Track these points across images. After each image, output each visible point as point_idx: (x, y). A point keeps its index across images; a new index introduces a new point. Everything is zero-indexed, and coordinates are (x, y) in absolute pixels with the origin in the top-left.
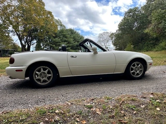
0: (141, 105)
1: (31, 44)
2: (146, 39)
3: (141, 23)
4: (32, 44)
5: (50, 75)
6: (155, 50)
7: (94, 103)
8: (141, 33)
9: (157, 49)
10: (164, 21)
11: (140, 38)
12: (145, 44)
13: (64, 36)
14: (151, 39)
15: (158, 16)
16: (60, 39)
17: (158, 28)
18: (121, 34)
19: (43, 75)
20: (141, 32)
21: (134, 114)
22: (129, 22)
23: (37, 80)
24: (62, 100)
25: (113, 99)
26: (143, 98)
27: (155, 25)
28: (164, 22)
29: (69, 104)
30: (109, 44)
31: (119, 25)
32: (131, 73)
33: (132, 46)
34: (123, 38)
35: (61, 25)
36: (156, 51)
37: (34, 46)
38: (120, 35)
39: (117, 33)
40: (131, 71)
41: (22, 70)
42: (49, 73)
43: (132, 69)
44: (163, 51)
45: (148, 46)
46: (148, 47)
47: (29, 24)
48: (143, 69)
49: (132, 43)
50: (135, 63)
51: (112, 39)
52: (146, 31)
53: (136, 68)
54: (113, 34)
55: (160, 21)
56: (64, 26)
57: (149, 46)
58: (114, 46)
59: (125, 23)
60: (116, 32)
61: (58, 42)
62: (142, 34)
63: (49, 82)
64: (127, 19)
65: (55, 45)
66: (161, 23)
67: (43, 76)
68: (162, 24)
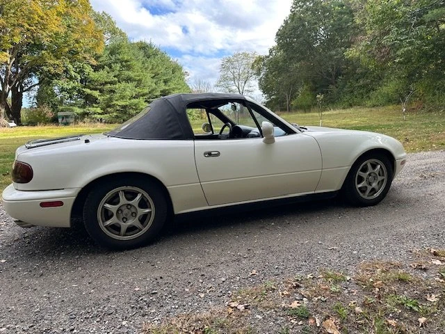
0: (428, 295)
1: (22, 88)
2: (347, 74)
3: (336, 30)
4: (27, 88)
5: (147, 211)
6: (369, 103)
7: (305, 299)
8: (335, 57)
9: (374, 101)
10: (396, 29)
11: (333, 70)
12: (344, 86)
13: (124, 63)
14: (361, 73)
15: (383, 12)
16: (112, 74)
17: (380, 46)
18: (285, 61)
19: (126, 211)
20: (335, 55)
21: (422, 326)
22: (304, 25)
23: (110, 229)
24: (208, 291)
25: (348, 278)
26: (421, 269)
27: (375, 38)
28: (397, 31)
29: (241, 307)
30: (250, 89)
31: (277, 35)
32: (358, 190)
33: (318, 96)
34: (288, 71)
35: (114, 32)
36: (374, 106)
37: (33, 95)
38: (280, 64)
39: (271, 57)
40: (358, 183)
41: (60, 204)
42: (143, 204)
43: (361, 179)
44: (391, 107)
45: (352, 92)
46: (353, 95)
47: (14, 25)
48: (385, 178)
49: (311, 84)
50: (368, 163)
51: (258, 74)
52: (352, 53)
53: (370, 175)
54: (261, 59)
55: (387, 28)
56: (122, 34)
57: (355, 93)
58: (264, 92)
59: (295, 29)
60: (268, 54)
61: (106, 83)
62: (339, 60)
63: (145, 230)
64: (300, 18)
65: (100, 92)
66: (387, 33)
67: (126, 215)
68: (390, 36)
